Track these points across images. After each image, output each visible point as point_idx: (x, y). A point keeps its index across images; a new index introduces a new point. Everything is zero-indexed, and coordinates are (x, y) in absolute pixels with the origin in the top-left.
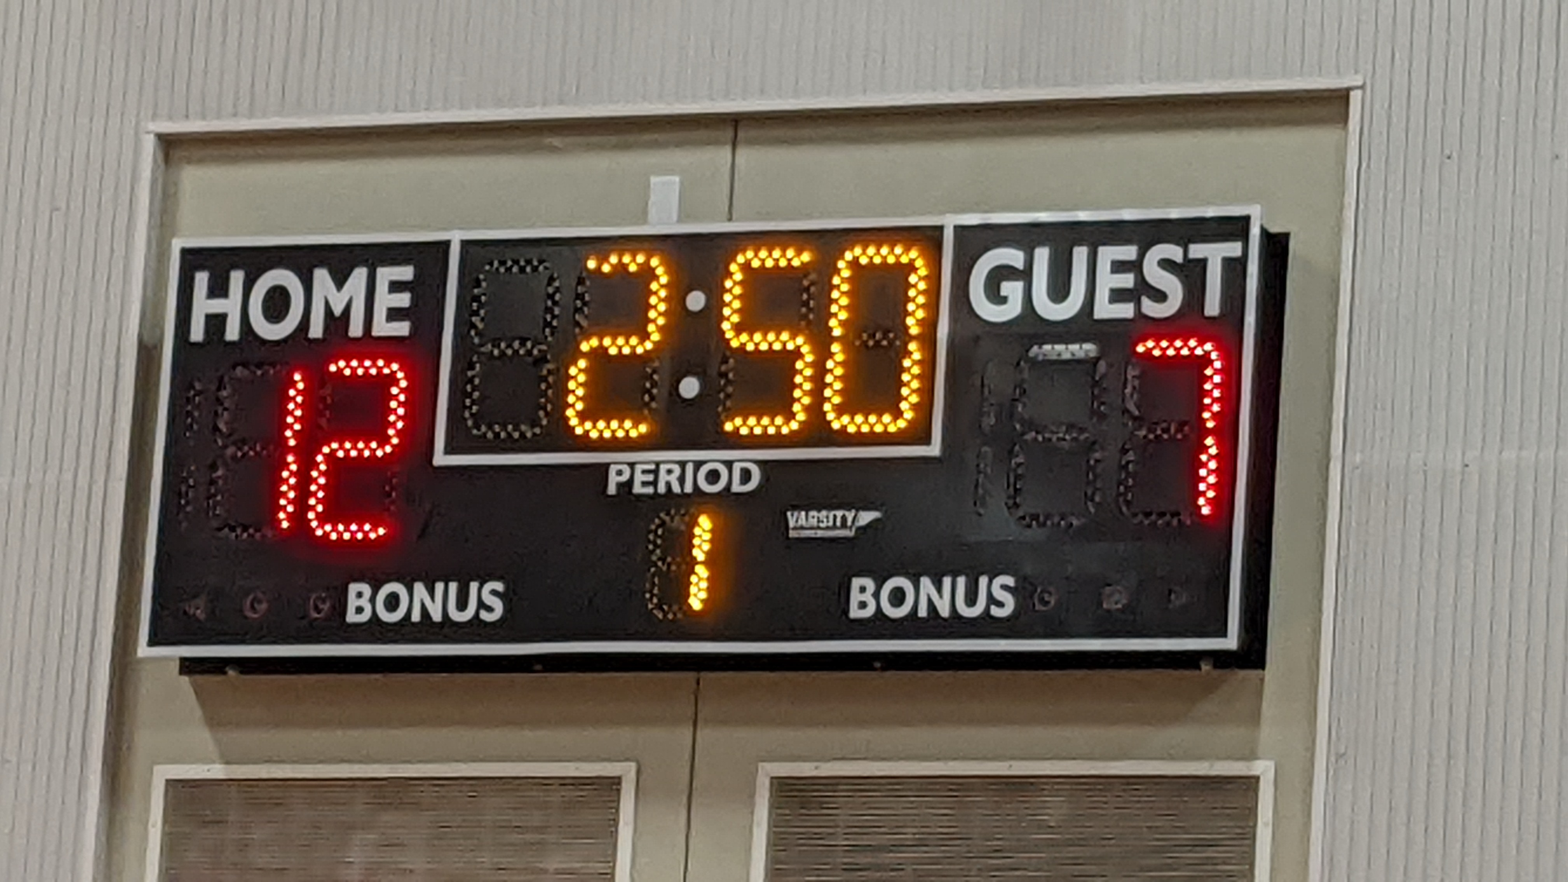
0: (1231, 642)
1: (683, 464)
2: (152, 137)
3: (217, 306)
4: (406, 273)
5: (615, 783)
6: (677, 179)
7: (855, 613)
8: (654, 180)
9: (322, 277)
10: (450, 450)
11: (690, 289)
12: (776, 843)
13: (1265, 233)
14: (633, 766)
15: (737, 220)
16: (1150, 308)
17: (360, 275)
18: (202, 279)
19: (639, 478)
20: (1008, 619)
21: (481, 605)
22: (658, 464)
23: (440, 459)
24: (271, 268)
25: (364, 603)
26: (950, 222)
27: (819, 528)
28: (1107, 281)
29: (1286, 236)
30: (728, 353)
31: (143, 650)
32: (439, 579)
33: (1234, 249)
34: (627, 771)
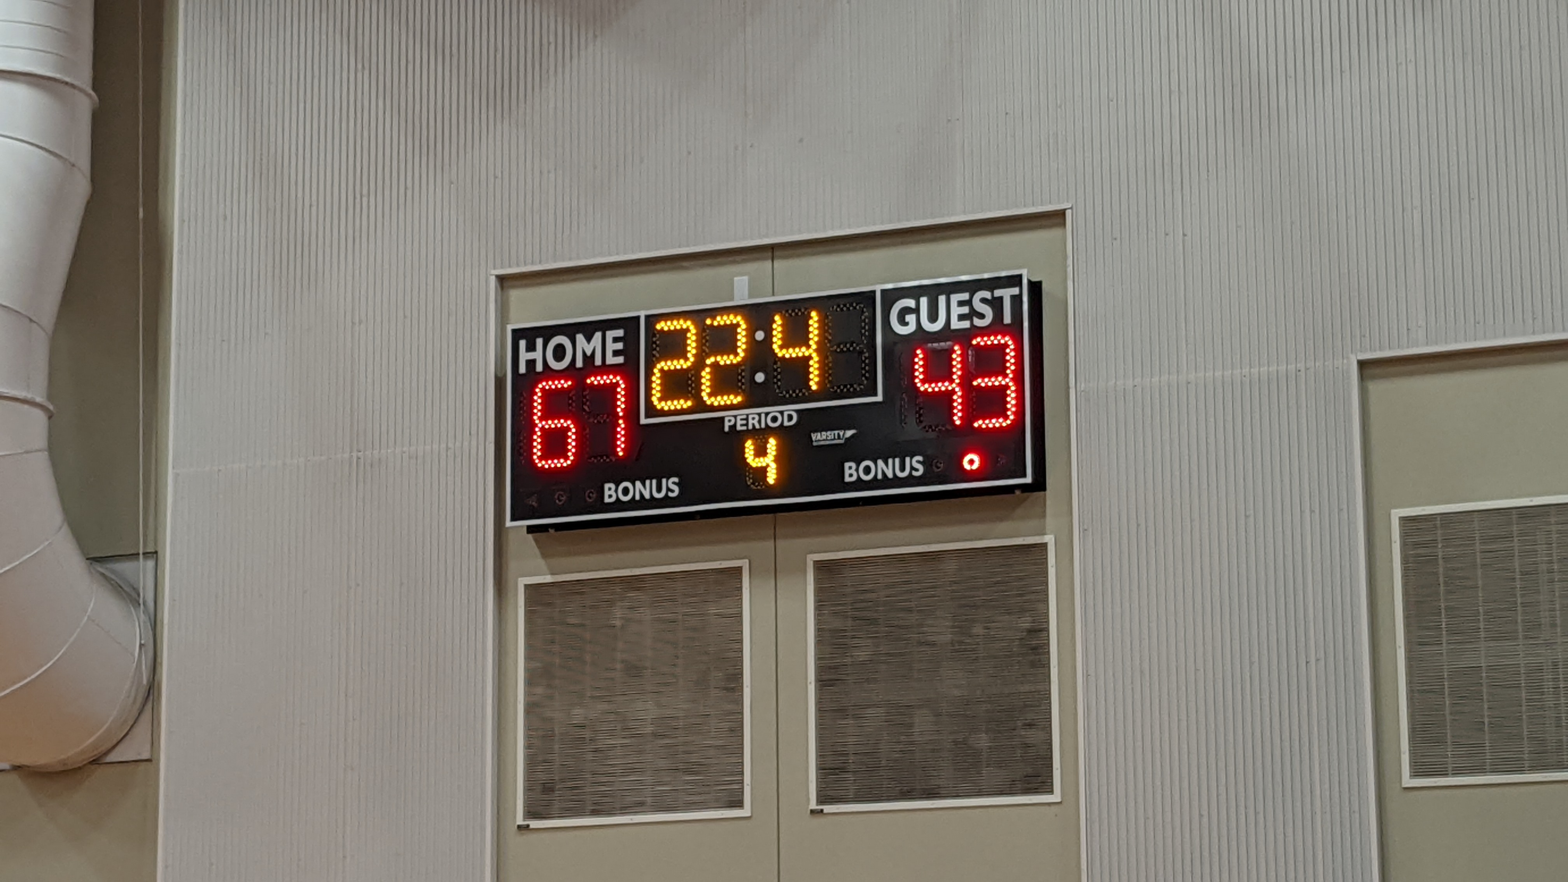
0: (1028, 480)
1: (759, 415)
2: (494, 277)
3: (531, 356)
4: (620, 333)
5: (739, 570)
6: (746, 278)
7: (847, 479)
8: (735, 279)
9: (580, 338)
10: (647, 416)
11: (757, 330)
12: (819, 591)
13: (1030, 283)
14: (747, 561)
15: (778, 295)
16: (978, 322)
17: (598, 335)
18: (523, 344)
19: (739, 422)
20: (920, 477)
21: (668, 489)
22: (747, 415)
23: (643, 421)
24: (555, 335)
25: (612, 492)
26: (878, 288)
27: (827, 440)
28: (956, 311)
29: (1040, 283)
30: (777, 359)
31: (509, 523)
32: (647, 478)
33: (1015, 291)
34: (744, 563)
